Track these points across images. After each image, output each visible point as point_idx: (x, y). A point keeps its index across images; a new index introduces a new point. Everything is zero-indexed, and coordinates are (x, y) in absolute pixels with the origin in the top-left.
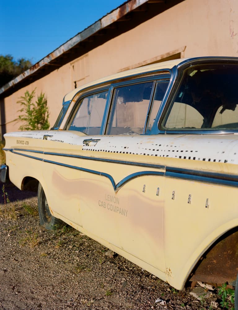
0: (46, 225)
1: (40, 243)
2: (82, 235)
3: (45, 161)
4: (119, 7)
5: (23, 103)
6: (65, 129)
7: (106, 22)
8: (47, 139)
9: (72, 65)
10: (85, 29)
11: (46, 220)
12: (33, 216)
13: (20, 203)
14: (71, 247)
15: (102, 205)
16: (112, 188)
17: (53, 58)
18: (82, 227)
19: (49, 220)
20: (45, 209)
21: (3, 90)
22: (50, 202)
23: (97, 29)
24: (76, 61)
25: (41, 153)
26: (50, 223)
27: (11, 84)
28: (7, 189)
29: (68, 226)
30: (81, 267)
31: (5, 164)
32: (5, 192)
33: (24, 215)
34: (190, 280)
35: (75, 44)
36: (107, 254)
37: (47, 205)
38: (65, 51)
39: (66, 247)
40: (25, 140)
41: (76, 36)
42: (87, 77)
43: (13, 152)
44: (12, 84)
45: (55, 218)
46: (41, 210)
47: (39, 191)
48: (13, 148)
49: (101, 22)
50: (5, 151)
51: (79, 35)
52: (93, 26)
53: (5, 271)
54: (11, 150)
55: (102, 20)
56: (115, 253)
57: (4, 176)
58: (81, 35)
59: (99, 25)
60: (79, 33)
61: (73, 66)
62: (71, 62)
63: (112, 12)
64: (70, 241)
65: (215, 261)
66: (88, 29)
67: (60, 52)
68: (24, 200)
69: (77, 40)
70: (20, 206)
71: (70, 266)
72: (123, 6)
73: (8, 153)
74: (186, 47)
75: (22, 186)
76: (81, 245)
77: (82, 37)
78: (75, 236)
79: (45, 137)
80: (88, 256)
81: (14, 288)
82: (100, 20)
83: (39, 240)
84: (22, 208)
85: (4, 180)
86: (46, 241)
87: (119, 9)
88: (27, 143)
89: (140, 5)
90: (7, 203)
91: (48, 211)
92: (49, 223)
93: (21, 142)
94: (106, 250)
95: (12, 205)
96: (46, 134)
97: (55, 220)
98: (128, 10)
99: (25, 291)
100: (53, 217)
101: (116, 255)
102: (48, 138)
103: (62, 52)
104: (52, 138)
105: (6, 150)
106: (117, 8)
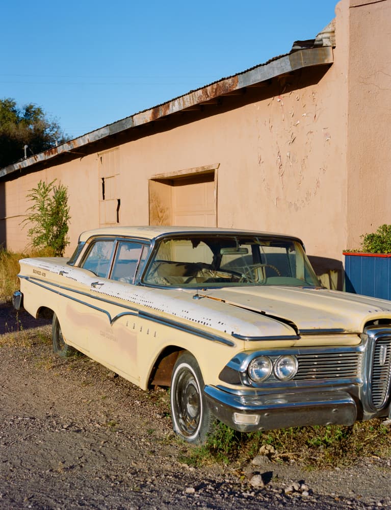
0: (59, 353)
1: (54, 367)
2: (92, 361)
3: (61, 294)
4: (152, 108)
5: (35, 198)
6: (79, 266)
7: (139, 121)
8: (62, 275)
9: (100, 156)
10: (115, 123)
11: (59, 348)
12: (46, 345)
13: (32, 331)
14: (80, 370)
15: (103, 335)
16: (109, 322)
17: (75, 147)
18: (89, 352)
19: (63, 347)
20: (59, 337)
21: (5, 172)
22: (64, 331)
23: (129, 127)
24: (105, 153)
25: (58, 286)
26: (64, 351)
27: (17, 166)
28: (21, 317)
29: (79, 352)
30: (87, 383)
31: (20, 291)
32: (19, 319)
33: (38, 344)
34: (152, 384)
35: (103, 136)
36: (109, 375)
37: (61, 333)
38: (91, 141)
39: (76, 370)
40: (42, 271)
41: (104, 127)
42: (117, 175)
43: (28, 280)
44: (19, 168)
45: (69, 346)
46: (55, 338)
47: (54, 320)
48: (29, 277)
49: (132, 118)
50: (20, 279)
51: (108, 127)
52: (124, 122)
53: (26, 385)
54: (27, 278)
55: (134, 117)
56: (116, 374)
57: (18, 304)
58: (110, 128)
59: (131, 121)
60: (107, 125)
61: (101, 158)
62: (99, 153)
63: (145, 111)
64: (80, 366)
65: (164, 371)
66: (118, 123)
67: (84, 141)
68: (36, 328)
69: (105, 133)
70: (33, 335)
71: (77, 383)
72: (156, 109)
73: (23, 281)
74: (219, 164)
75: (37, 315)
76: (89, 369)
77: (110, 130)
78: (85, 362)
79: (62, 273)
80: (93, 376)
81: (34, 394)
82: (132, 116)
83: (53, 364)
84: (34, 337)
85: (17, 307)
86: (60, 365)
87: (152, 110)
88: (44, 275)
89: (173, 112)
90: (20, 330)
91: (62, 339)
92: (62, 351)
93: (39, 273)
94: (109, 371)
95: (24, 333)
96: (62, 270)
97: (68, 348)
98: (161, 114)
99: (42, 396)
100: (66, 344)
101: (117, 376)
102: (64, 274)
103: (87, 142)
104: (68, 275)
105: (22, 277)
106: (150, 109)
